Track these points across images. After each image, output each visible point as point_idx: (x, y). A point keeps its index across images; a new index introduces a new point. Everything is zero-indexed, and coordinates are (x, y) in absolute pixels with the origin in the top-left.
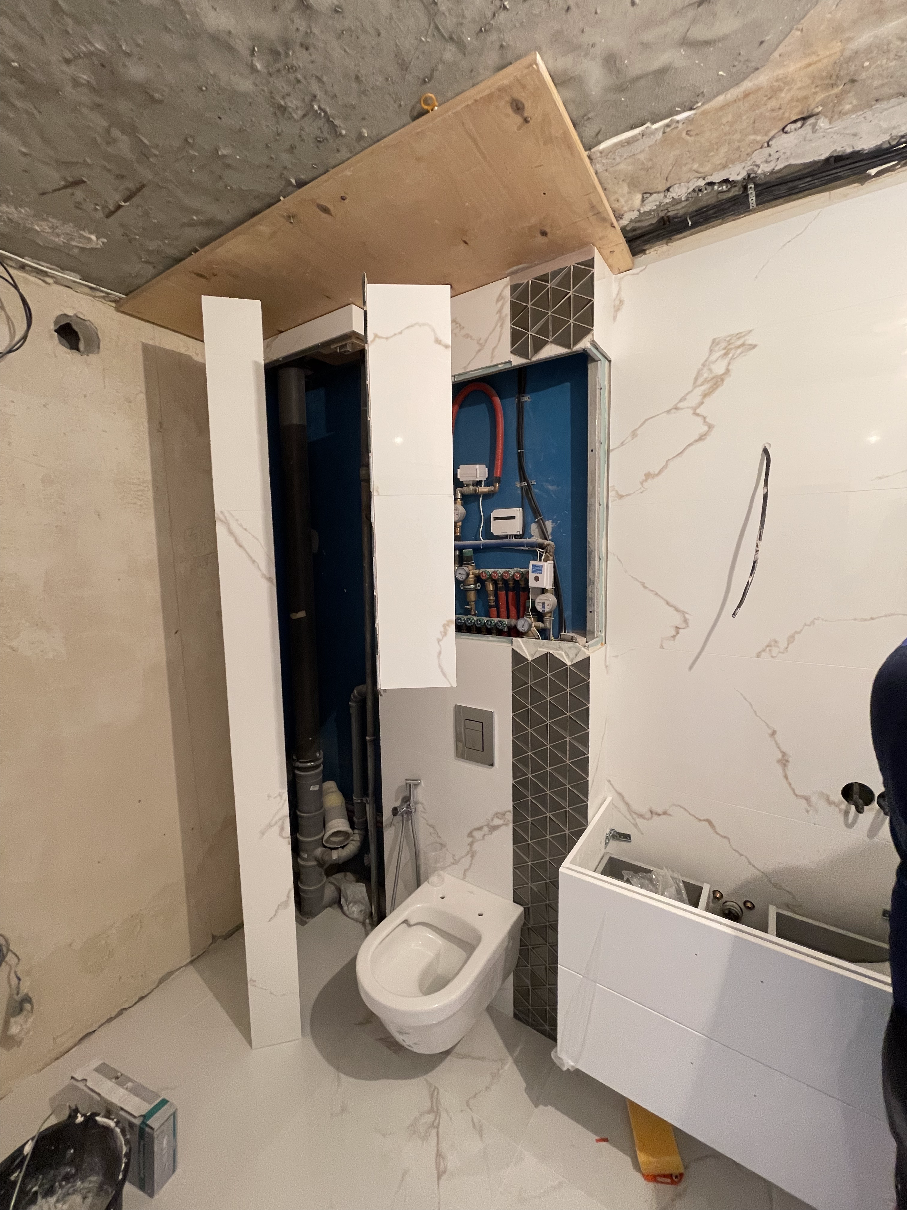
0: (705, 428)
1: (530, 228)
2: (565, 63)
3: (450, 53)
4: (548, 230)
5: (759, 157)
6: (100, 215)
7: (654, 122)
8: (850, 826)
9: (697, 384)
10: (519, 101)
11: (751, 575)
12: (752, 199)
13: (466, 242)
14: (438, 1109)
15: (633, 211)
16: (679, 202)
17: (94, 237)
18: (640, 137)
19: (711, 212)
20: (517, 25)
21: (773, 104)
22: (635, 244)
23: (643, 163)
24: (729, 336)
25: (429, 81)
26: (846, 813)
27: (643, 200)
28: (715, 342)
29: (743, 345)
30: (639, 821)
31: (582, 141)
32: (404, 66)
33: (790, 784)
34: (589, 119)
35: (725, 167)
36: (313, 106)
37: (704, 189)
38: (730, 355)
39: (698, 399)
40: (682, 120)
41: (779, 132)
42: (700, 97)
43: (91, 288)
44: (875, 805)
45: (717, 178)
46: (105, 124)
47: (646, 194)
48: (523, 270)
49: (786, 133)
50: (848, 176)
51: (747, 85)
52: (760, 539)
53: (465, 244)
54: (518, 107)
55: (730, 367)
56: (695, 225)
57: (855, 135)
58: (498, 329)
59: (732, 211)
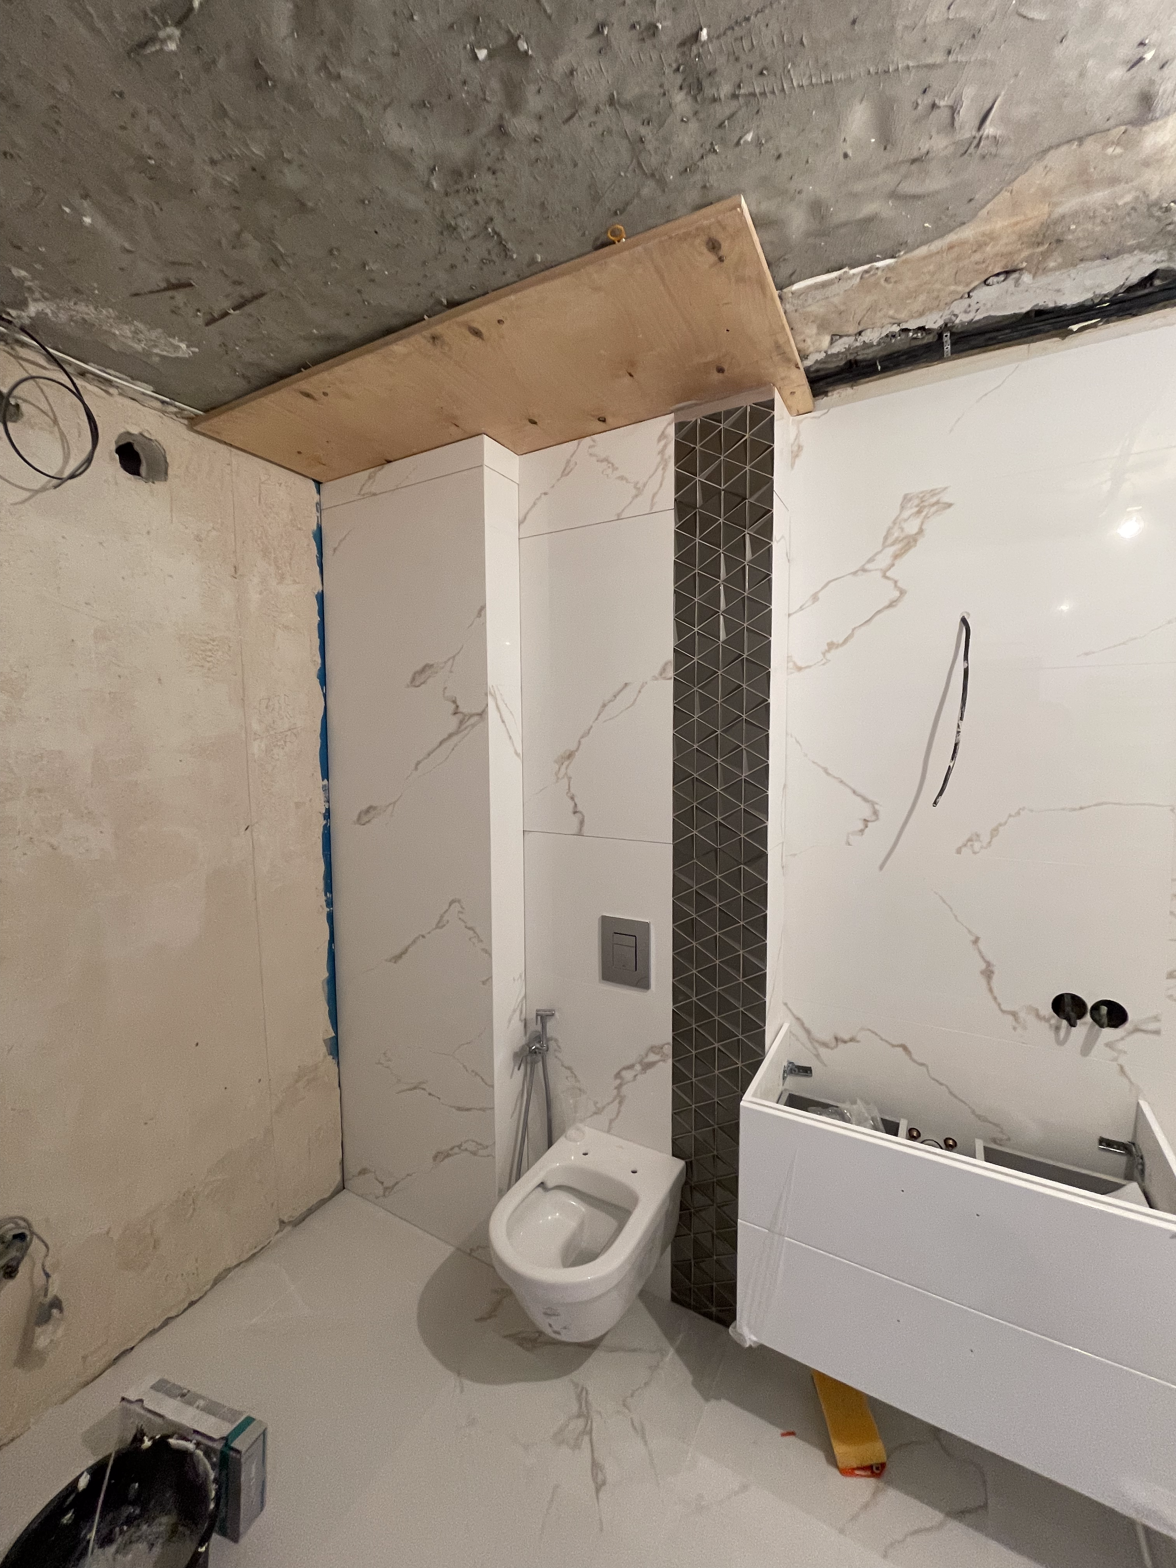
0: (897, 594)
1: (706, 364)
2: (767, 206)
3: (649, 189)
4: (726, 367)
5: (958, 307)
6: (200, 320)
7: (852, 267)
8: (1061, 1043)
9: (887, 544)
10: (716, 241)
11: (952, 759)
12: (947, 348)
13: (631, 375)
14: (588, 1413)
15: (820, 352)
16: (871, 345)
17: (183, 346)
18: (836, 281)
19: (903, 358)
20: (724, 168)
21: (977, 257)
22: (816, 386)
23: (836, 307)
24: (922, 493)
25: (621, 213)
26: (1057, 1028)
27: (832, 342)
28: (907, 499)
29: (937, 503)
30: (822, 1051)
31: (774, 281)
32: (596, 198)
33: (995, 998)
34: (784, 260)
35: (921, 314)
36: (487, 229)
37: (898, 335)
38: (924, 514)
39: (888, 561)
40: (883, 267)
41: (980, 284)
42: (903, 246)
43: (163, 402)
44: (1088, 1018)
45: (912, 325)
46: (236, 227)
47: (835, 337)
48: (689, 407)
49: (988, 285)
50: (1048, 331)
51: (952, 238)
52: (961, 719)
53: (629, 377)
54: (714, 246)
55: (924, 527)
56: (885, 369)
57: (1058, 291)
58: (660, 472)
59: (925, 358)
